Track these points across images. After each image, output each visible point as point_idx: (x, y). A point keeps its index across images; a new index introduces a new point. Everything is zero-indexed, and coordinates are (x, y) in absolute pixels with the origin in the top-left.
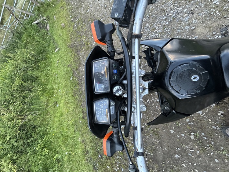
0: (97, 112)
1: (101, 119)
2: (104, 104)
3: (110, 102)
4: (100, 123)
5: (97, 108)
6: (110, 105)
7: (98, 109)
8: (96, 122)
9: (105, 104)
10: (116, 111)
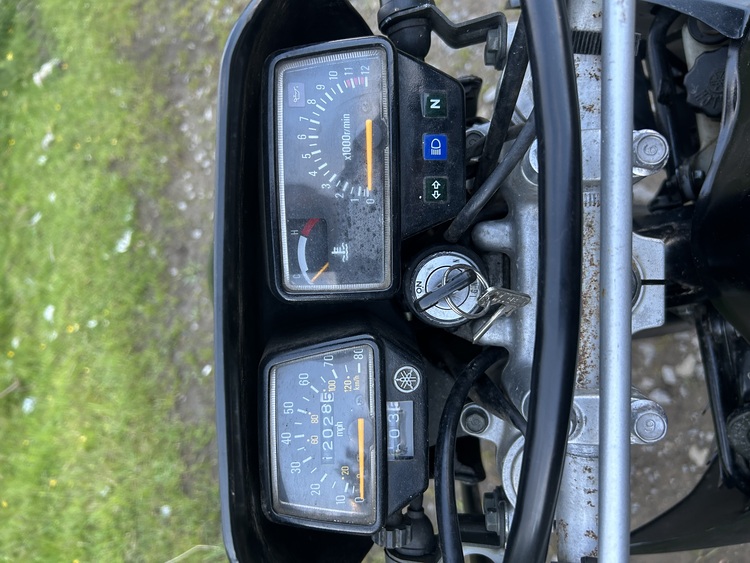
0: (286, 439)
1: (315, 489)
2: (340, 385)
3: (390, 366)
4: (307, 518)
5: (289, 408)
6: (385, 392)
7: (297, 416)
8: (281, 515)
9: (347, 384)
10: (426, 435)
